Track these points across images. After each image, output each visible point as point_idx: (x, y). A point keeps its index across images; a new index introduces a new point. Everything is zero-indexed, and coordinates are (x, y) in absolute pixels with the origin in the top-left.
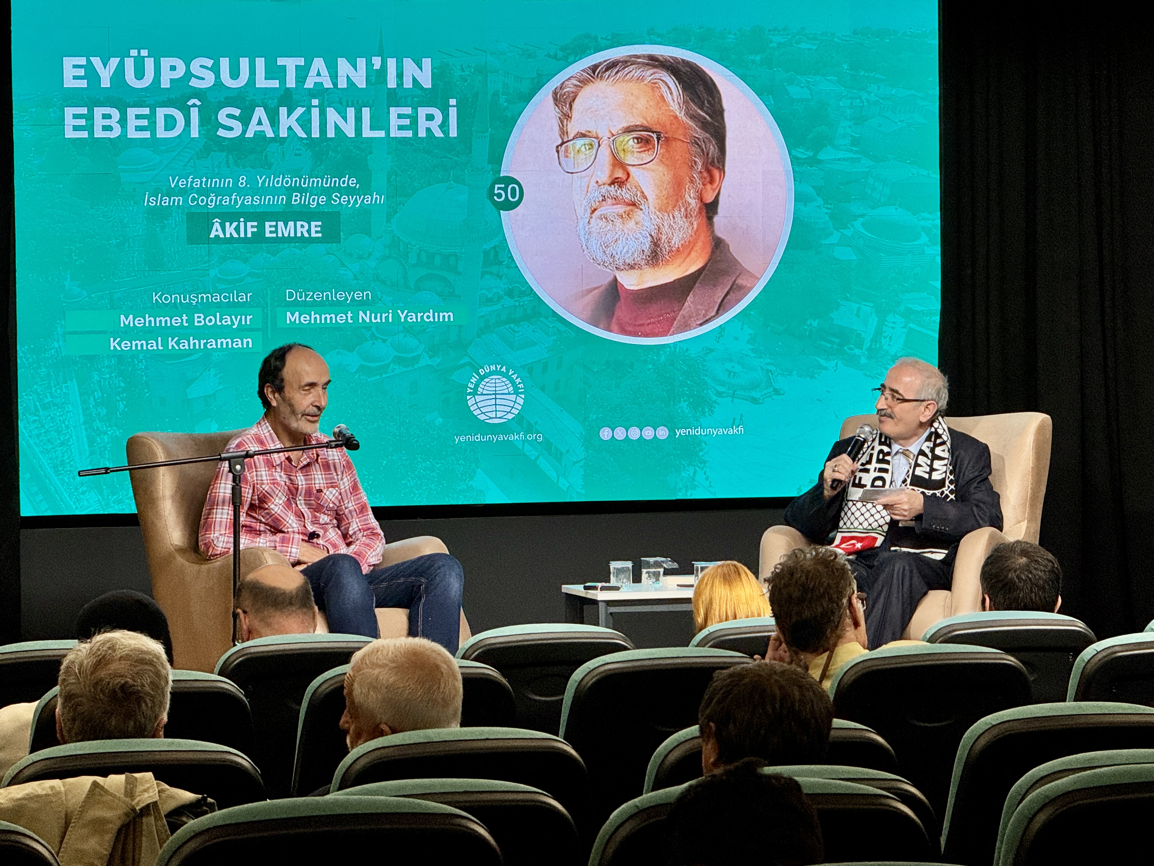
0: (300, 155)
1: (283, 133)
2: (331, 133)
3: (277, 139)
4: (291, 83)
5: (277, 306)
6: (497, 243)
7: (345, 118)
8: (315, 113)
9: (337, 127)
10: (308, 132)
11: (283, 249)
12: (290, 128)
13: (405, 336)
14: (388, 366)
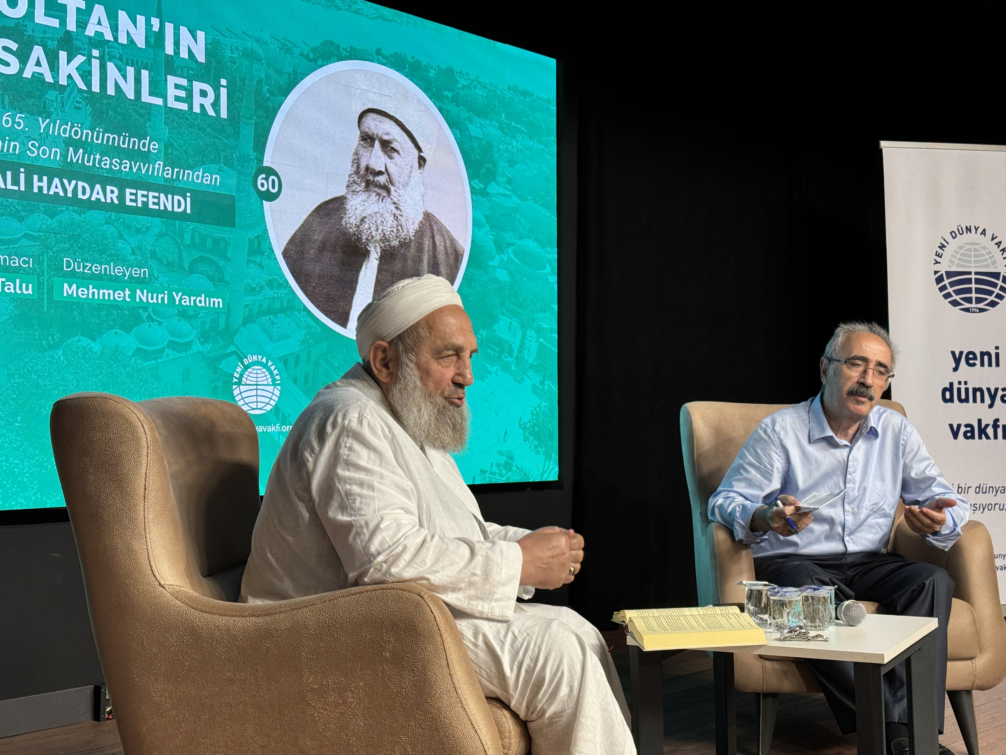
0: (80, 108)
1: (63, 81)
2: (111, 91)
3: (55, 85)
4: (71, 26)
5: (54, 275)
6: (260, 233)
7: (125, 77)
8: (96, 64)
9: (117, 86)
10: (88, 84)
11: (61, 212)
12: (70, 76)
13: (179, 320)
14: (162, 351)
